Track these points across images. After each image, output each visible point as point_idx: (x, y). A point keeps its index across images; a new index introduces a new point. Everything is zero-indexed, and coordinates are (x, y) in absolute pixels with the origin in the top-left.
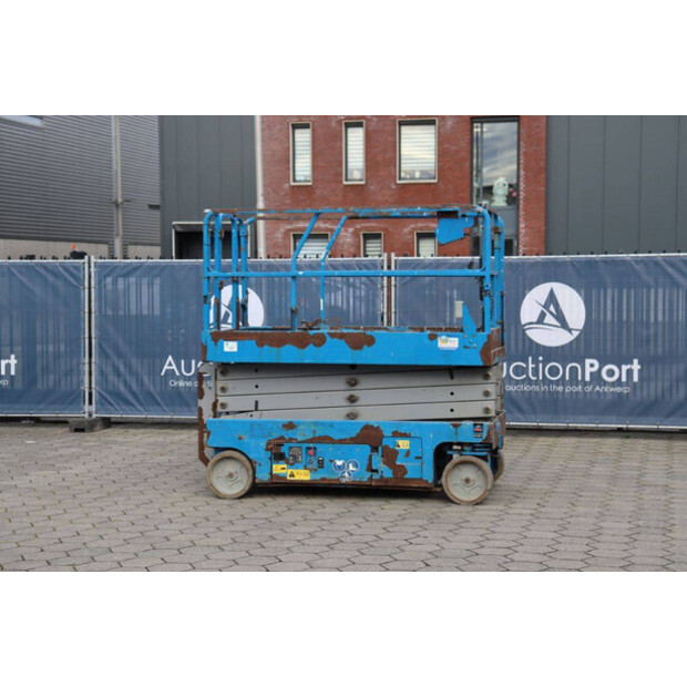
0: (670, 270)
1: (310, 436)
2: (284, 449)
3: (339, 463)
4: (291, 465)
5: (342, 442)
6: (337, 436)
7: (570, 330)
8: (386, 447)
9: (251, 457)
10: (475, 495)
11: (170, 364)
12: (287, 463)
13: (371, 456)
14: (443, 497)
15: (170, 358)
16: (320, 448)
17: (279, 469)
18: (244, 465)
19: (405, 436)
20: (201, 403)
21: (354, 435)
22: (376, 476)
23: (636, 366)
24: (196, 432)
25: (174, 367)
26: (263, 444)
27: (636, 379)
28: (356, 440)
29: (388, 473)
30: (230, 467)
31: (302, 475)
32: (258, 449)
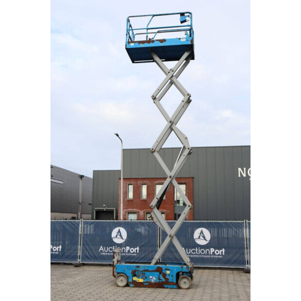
1: (143, 269)
2: (136, 273)
3: (151, 277)
4: (138, 278)
5: (152, 271)
6: (150, 269)
7: (206, 240)
8: (163, 273)
9: (127, 275)
11: (101, 248)
12: (137, 277)
13: (159, 276)
14: (179, 288)
15: (101, 247)
16: (146, 273)
17: (135, 279)
18: (125, 277)
19: (168, 270)
20: (114, 260)
21: (155, 269)
22: (161, 281)
23: (223, 250)
24: (112, 268)
25: (102, 249)
26: (131, 272)
27: (224, 254)
28: (156, 271)
29: (164, 280)
30: (121, 278)
31: (141, 280)
32: (129, 273)
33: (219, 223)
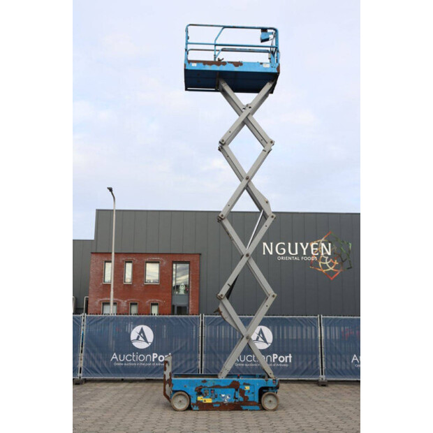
0: (301, 322)
1: (212, 385)
2: (202, 391)
3: (223, 395)
4: (204, 397)
5: (224, 387)
6: (222, 385)
7: (267, 343)
8: (241, 389)
9: (189, 394)
10: (273, 407)
12: (203, 396)
13: (235, 394)
14: (263, 409)
16: (216, 390)
17: (200, 398)
18: (186, 397)
19: (248, 385)
20: (165, 373)
21: (229, 384)
22: (237, 401)
23: (290, 357)
24: (163, 384)
26: (194, 389)
27: (290, 361)
28: (230, 387)
29: (241, 399)
30: (180, 398)
31: (209, 401)
32: (192, 391)
33: (285, 319)
